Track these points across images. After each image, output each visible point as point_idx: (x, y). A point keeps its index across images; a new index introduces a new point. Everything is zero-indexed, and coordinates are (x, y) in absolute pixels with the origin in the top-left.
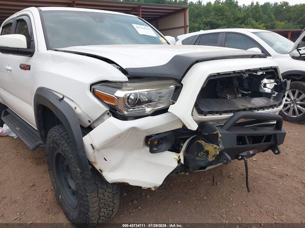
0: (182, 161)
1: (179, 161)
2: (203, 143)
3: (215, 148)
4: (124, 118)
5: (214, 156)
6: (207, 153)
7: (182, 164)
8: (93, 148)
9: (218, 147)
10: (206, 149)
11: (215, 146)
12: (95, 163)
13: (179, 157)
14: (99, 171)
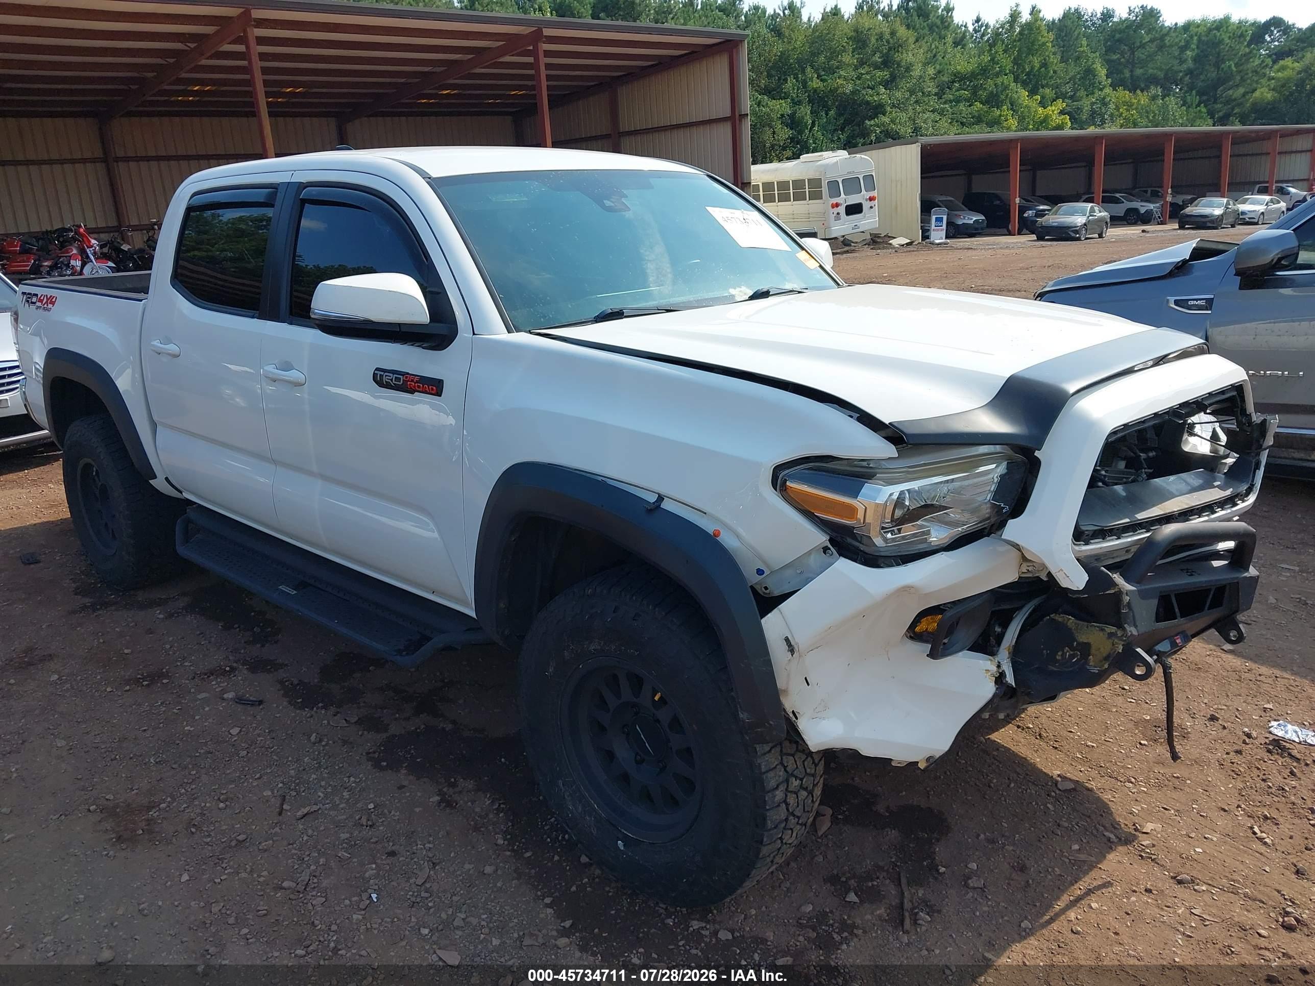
0: (1010, 679)
1: (1000, 679)
2: (1071, 621)
3: (1111, 635)
4: (872, 560)
5: (1106, 658)
6: (1085, 649)
7: (1009, 687)
8: (791, 649)
9: (1119, 633)
10: (1082, 638)
11: (1113, 629)
12: (785, 691)
13: (999, 666)
14: (791, 715)
